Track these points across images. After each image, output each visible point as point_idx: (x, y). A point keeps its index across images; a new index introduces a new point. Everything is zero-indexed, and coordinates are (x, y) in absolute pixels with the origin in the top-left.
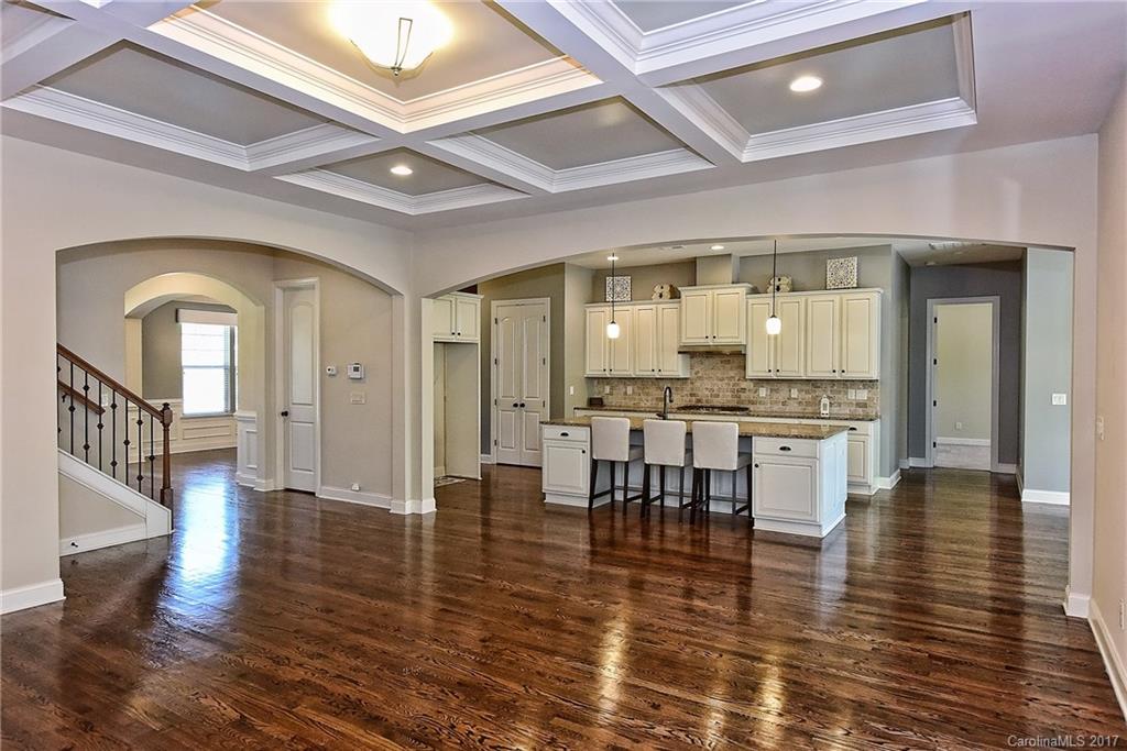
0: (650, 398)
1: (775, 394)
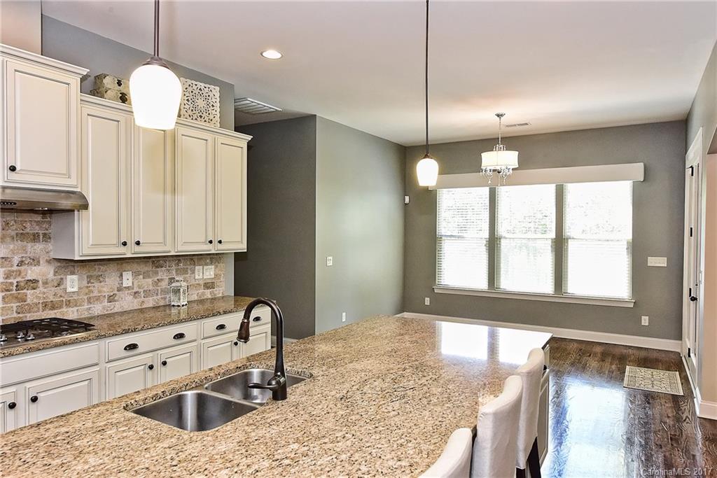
1: (97, 284)
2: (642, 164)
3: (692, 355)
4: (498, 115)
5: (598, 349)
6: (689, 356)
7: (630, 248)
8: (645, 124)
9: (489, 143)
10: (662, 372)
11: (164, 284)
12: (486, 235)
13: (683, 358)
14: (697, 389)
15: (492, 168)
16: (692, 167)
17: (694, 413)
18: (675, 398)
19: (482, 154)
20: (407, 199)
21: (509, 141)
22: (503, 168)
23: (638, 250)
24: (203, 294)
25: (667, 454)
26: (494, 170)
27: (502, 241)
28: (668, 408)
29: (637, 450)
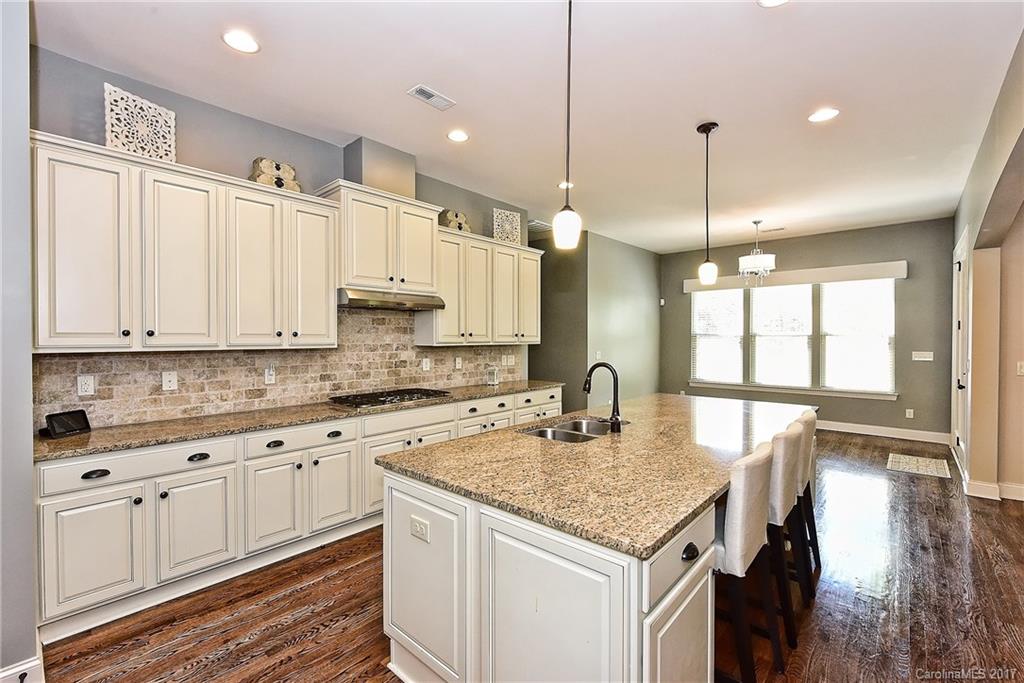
0: (231, 393)
1: (440, 366)
2: (905, 262)
3: (961, 443)
4: (755, 223)
5: (859, 441)
6: (958, 444)
7: (893, 343)
8: (911, 223)
9: (746, 247)
10: (928, 460)
11: (481, 368)
12: (741, 332)
13: (953, 450)
14: (966, 472)
15: (750, 270)
16: (959, 263)
17: (963, 492)
18: (942, 481)
19: (740, 259)
20: (663, 302)
21: (766, 245)
22: (761, 270)
23: (902, 345)
24: (507, 378)
25: (933, 520)
26: (751, 273)
27: (757, 338)
28: (934, 488)
29: (900, 515)
